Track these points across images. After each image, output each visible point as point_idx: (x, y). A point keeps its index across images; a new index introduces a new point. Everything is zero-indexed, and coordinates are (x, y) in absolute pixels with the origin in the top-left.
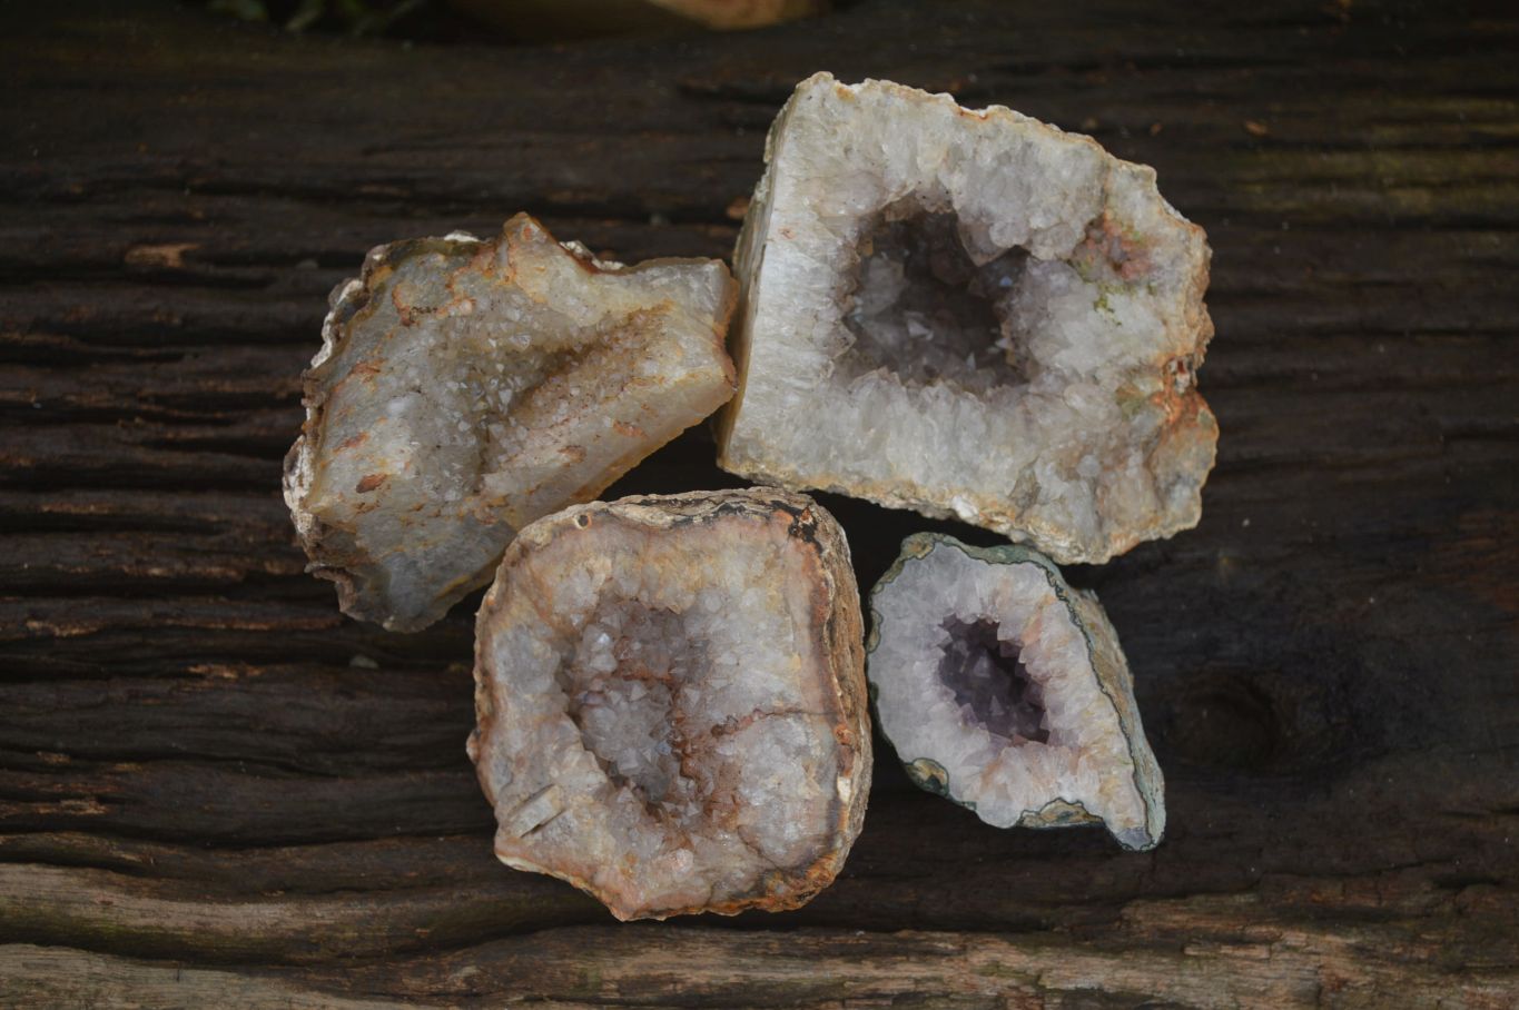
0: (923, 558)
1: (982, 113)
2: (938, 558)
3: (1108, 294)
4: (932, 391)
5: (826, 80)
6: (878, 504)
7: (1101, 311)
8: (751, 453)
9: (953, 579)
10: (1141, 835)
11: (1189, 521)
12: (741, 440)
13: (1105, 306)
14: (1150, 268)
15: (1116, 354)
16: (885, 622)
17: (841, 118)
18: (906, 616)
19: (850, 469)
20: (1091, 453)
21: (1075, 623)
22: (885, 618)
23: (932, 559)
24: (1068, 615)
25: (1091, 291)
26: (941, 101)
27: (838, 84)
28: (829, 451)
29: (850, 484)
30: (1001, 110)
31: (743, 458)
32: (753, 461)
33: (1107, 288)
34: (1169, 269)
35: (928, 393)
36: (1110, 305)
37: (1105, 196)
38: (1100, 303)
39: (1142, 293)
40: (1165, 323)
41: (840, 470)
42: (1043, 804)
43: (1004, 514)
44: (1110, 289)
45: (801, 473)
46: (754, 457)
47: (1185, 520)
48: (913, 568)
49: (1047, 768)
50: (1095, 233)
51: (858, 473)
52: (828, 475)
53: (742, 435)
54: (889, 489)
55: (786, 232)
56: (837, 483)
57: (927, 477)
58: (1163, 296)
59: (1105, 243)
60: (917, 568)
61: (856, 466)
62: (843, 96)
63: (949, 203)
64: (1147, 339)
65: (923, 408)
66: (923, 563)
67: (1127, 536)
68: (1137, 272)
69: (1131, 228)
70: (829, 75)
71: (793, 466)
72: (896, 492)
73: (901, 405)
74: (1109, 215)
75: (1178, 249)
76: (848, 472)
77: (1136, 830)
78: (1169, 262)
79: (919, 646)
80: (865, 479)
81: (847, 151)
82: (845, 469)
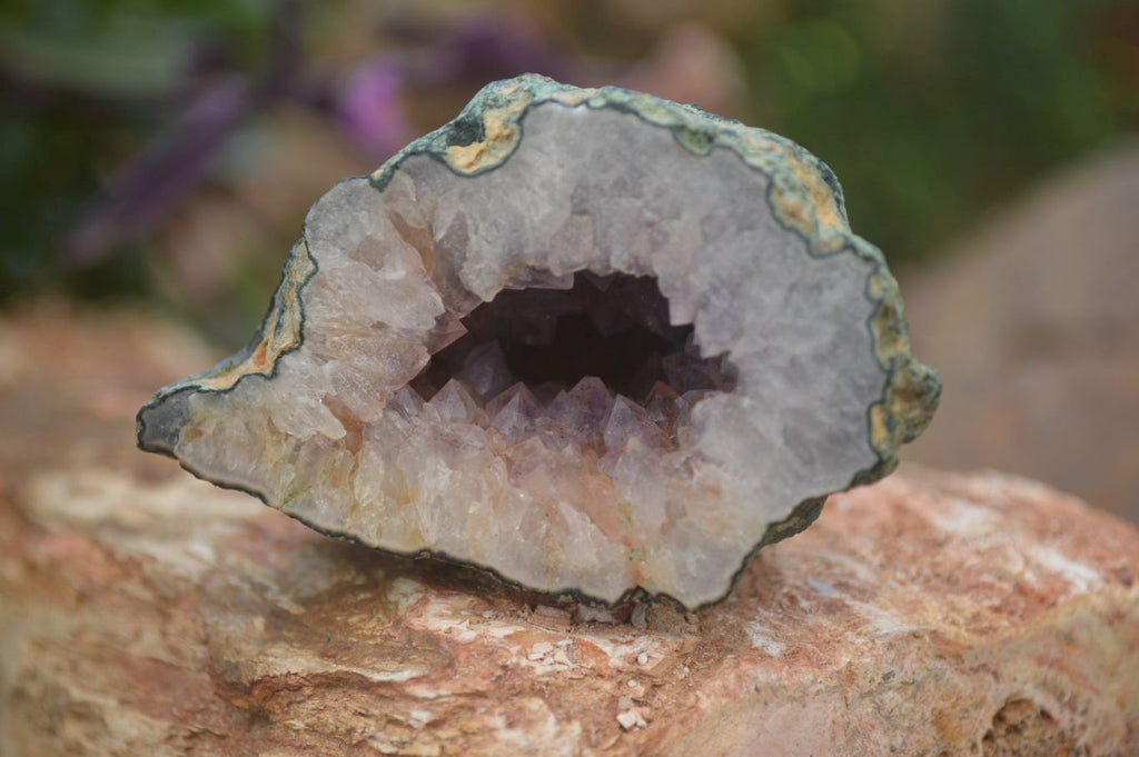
0: (868, 413)
2: (848, 439)
9: (791, 437)
10: (164, 435)
16: (805, 256)
18: (787, 301)
21: (567, 592)
22: (813, 263)
23: (852, 428)
24: (589, 591)
42: (308, 309)
48: (863, 382)
49: (362, 361)
60: (858, 389)
66: (859, 407)
77: (176, 434)
79: (715, 290)
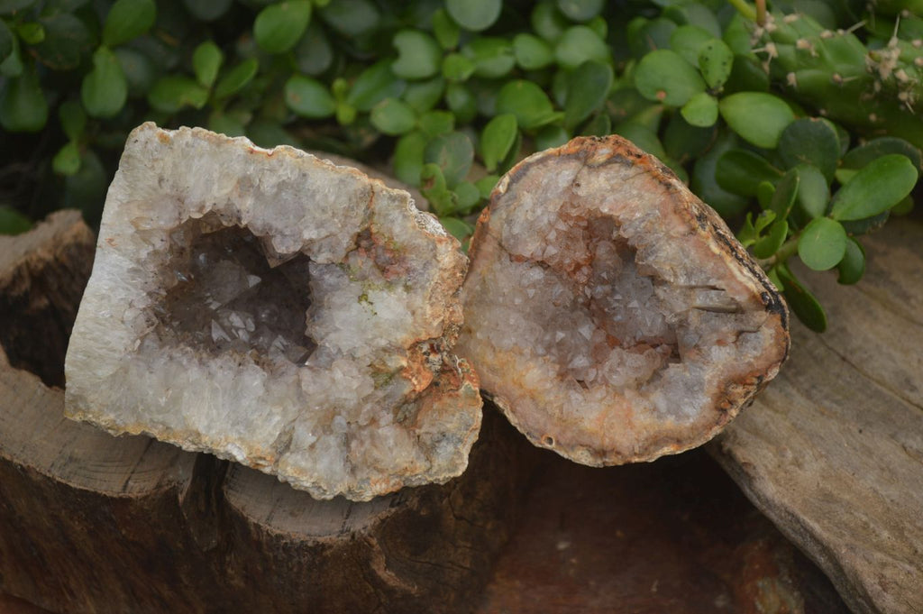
1: (269, 151)
3: (370, 291)
4: (219, 361)
5: (150, 128)
6: (181, 447)
7: (364, 303)
8: (81, 405)
11: (454, 471)
12: (72, 395)
13: (366, 300)
14: (408, 271)
15: (370, 337)
17: (160, 156)
19: (156, 420)
20: (340, 414)
25: (356, 288)
26: (236, 143)
27: (160, 130)
28: (137, 407)
29: (157, 431)
30: (287, 149)
31: (77, 409)
32: (84, 412)
33: (370, 285)
34: (421, 271)
35: (215, 364)
36: (370, 300)
37: (370, 215)
38: (362, 297)
39: (400, 289)
40: (413, 313)
41: (148, 421)
43: (264, 459)
44: (373, 287)
45: (118, 422)
46: (84, 408)
47: (450, 471)
50: (364, 243)
51: (163, 423)
52: (139, 424)
53: (72, 392)
54: (185, 436)
55: (111, 240)
56: (147, 431)
57: (209, 427)
58: (415, 293)
59: (373, 250)
61: (160, 417)
62: (164, 139)
63: (239, 219)
64: (398, 326)
65: (211, 375)
67: (387, 482)
68: (398, 273)
69: (391, 239)
70: (154, 124)
71: (112, 416)
72: (190, 439)
73: (194, 373)
74: (374, 230)
75: (428, 256)
76: (154, 422)
78: (422, 266)
80: (167, 428)
81: (161, 180)
82: (152, 420)
